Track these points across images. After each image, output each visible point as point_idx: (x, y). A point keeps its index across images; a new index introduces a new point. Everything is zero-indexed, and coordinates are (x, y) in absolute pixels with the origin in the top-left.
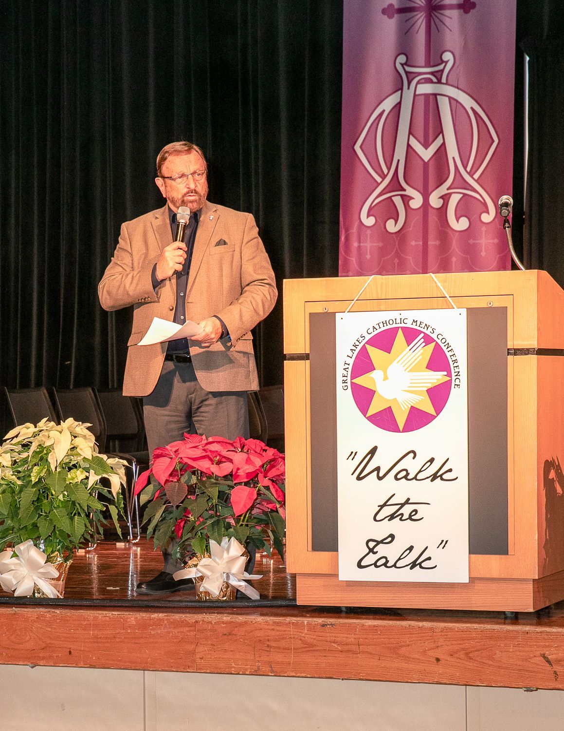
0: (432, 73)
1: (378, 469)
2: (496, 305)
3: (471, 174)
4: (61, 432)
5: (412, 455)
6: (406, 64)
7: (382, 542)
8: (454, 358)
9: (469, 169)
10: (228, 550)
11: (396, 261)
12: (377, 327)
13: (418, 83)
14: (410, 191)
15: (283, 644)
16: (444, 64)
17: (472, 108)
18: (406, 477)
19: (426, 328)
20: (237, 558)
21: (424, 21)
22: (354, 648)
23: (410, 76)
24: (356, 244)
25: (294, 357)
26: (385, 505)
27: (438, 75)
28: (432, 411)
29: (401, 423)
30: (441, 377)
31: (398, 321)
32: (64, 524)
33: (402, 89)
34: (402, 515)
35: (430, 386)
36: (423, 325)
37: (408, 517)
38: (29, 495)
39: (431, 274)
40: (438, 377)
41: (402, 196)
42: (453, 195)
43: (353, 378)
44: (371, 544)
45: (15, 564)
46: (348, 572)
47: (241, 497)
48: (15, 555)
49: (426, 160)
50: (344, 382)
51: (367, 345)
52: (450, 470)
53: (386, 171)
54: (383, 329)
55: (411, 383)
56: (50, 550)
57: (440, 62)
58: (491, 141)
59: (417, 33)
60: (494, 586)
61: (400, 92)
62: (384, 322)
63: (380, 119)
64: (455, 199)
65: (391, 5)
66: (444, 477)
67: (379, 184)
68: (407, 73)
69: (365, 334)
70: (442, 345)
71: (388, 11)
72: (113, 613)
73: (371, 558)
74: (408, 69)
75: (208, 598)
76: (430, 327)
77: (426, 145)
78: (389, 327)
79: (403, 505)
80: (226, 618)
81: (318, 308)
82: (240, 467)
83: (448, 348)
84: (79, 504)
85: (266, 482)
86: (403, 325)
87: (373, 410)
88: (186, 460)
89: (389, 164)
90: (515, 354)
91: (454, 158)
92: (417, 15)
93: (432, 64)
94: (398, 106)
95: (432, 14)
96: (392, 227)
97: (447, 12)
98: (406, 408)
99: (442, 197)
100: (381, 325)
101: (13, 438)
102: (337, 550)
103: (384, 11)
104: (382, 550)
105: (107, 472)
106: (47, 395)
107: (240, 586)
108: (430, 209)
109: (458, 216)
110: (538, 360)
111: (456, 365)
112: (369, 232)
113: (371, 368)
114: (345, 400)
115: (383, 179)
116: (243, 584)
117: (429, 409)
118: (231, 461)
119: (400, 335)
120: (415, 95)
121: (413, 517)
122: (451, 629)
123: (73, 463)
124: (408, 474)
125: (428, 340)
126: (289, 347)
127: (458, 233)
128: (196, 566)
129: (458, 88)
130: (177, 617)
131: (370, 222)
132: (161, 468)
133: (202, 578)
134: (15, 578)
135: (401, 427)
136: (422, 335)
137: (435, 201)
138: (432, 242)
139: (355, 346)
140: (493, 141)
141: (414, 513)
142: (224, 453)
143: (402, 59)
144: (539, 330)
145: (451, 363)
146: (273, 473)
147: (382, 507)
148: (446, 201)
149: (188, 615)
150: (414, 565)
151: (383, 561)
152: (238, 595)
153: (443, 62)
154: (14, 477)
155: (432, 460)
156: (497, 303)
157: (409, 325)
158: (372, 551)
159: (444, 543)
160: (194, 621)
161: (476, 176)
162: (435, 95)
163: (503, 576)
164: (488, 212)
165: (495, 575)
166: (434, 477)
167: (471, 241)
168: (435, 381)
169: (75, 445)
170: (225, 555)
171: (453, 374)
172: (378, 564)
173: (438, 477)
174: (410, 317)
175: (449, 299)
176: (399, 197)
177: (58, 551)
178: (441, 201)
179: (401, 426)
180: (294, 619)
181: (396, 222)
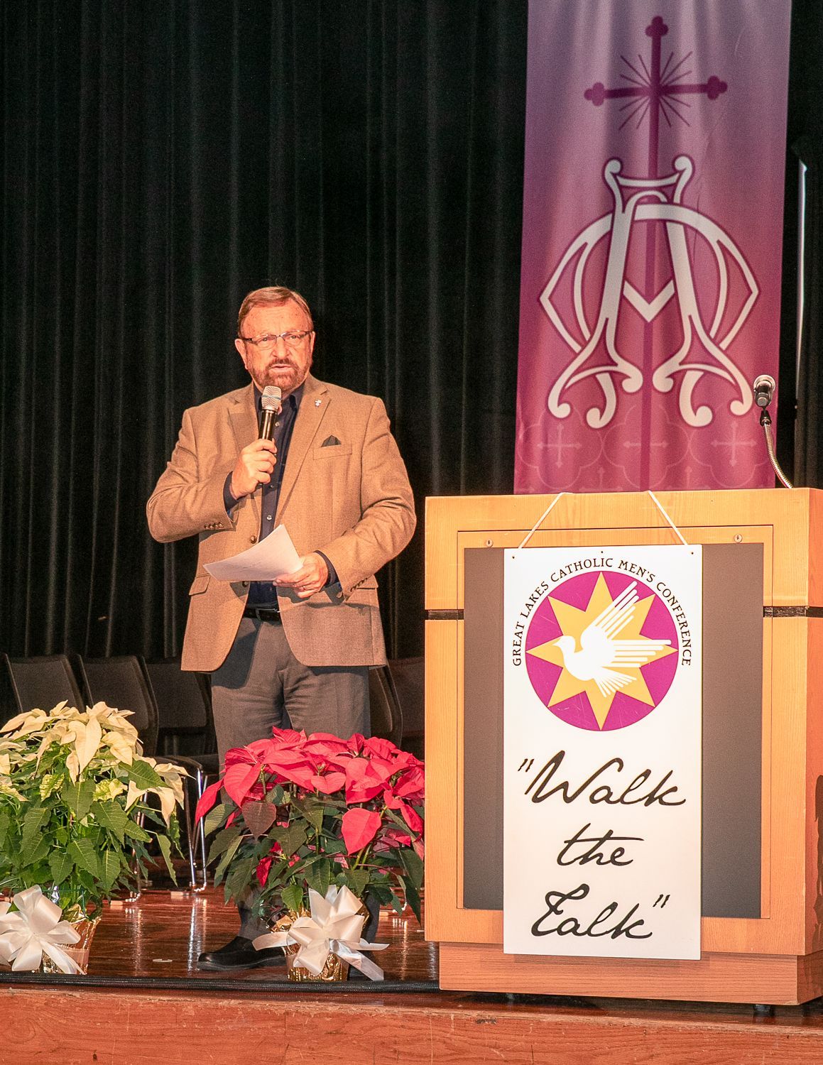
0: (660, 189)
1: (565, 786)
2: (747, 540)
3: (716, 342)
4: (86, 724)
5: (616, 765)
6: (621, 174)
7: (569, 896)
8: (682, 620)
9: (713, 334)
10: (336, 905)
11: (601, 471)
12: (567, 571)
13: (638, 203)
14: (623, 366)
15: (418, 1048)
16: (677, 175)
17: (719, 242)
18: (607, 799)
19: (640, 573)
20: (350, 917)
21: (649, 110)
22: (525, 1056)
23: (627, 193)
24: (540, 445)
25: (439, 615)
26: (575, 840)
27: (669, 191)
28: (648, 700)
29: (601, 716)
30: (661, 648)
31: (599, 562)
32: (89, 862)
33: (613, 212)
34: (601, 855)
35: (645, 661)
36: (636, 569)
37: (609, 859)
38: (36, 817)
39: (650, 492)
40: (657, 648)
41: (612, 373)
42: (689, 373)
43: (528, 647)
44: (554, 900)
45: (14, 922)
46: (517, 941)
47: (357, 825)
48: (14, 909)
49: (649, 320)
50: (516, 653)
51: (550, 598)
52: (674, 789)
53: (587, 335)
54: (575, 574)
55: (616, 657)
56: (66, 901)
57: (671, 171)
58: (747, 292)
59: (637, 128)
60: (739, 965)
61: (611, 216)
62: (578, 564)
63: (580, 256)
64: (691, 379)
65: (599, 86)
66: (665, 799)
67: (577, 355)
68: (621, 187)
69: (549, 582)
70: (665, 600)
71: (594, 94)
72: (162, 998)
73: (553, 921)
74: (623, 182)
75: (305, 977)
76: (646, 573)
77: (649, 298)
78: (585, 571)
79: (602, 841)
80: (332, 1008)
81: (479, 542)
82: (356, 779)
83: (673, 604)
84: (112, 833)
85: (396, 802)
86: (605, 568)
87: (558, 696)
88: (274, 768)
89: (591, 323)
90: (775, 615)
91: (690, 317)
92: (637, 101)
93: (659, 175)
94: (607, 238)
95: (661, 100)
96: (595, 419)
97: (684, 97)
98: (609, 693)
99: (671, 376)
100: (573, 568)
101: (13, 731)
102: (501, 906)
103: (588, 95)
104: (569, 908)
105: (154, 785)
106: (69, 666)
107: (355, 960)
108: (653, 394)
109: (695, 406)
110: (810, 624)
111: (685, 629)
112: (560, 427)
113: (556, 632)
114: (516, 681)
115: (584, 347)
116: (359, 956)
117: (644, 695)
118: (342, 770)
119: (601, 586)
120: (633, 222)
121: (617, 860)
122: (673, 1030)
123: (103, 770)
124: (610, 794)
125: (643, 591)
126: (432, 601)
127: (695, 430)
128: (287, 928)
129: (698, 211)
130: (257, 1005)
131: (562, 411)
132: (237, 779)
133: (296, 948)
134: (14, 943)
135: (601, 724)
136: (634, 584)
137: (661, 381)
138: (657, 444)
139: (533, 599)
140: (750, 292)
141: (619, 853)
142: (333, 758)
143: (614, 166)
144: (811, 578)
145: (678, 627)
146: (406, 790)
147: (570, 843)
148: (678, 382)
149: (274, 1003)
150: (617, 931)
151: (572, 924)
152: (350, 974)
153: (676, 171)
154: (14, 790)
155: (647, 774)
156: (748, 537)
157: (615, 569)
158: (553, 909)
159: (663, 900)
160: (284, 1011)
161: (724, 345)
162: (664, 222)
163: (752, 951)
164: (741, 401)
165: (741, 949)
166: (650, 799)
167: (715, 443)
168: (654, 654)
169: (108, 743)
170: (333, 913)
171: (681, 644)
172: (564, 929)
173: (656, 799)
174: (616, 557)
175: (676, 529)
176: (607, 375)
177: (80, 903)
178: (671, 381)
179: (601, 721)
180: (435, 1012)
181: (602, 412)
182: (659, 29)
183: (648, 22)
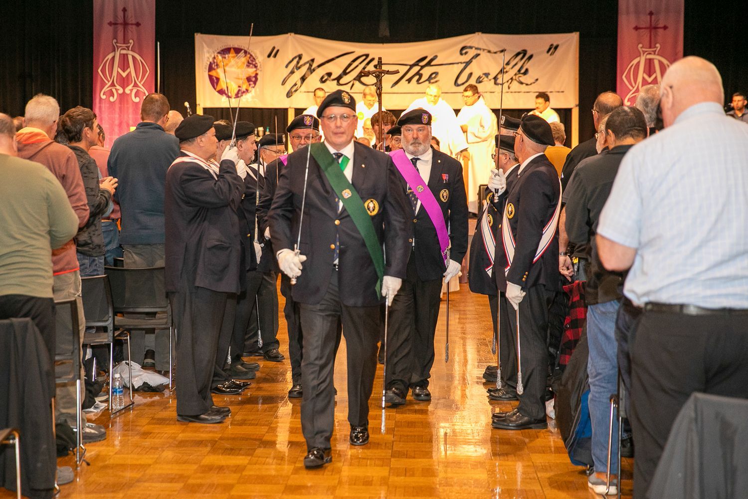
0: (126, 47)
3: (140, 82)
13: (121, 50)
14: (118, 87)
16: (130, 44)
17: (140, 60)
21: (122, 28)
24: (99, 105)
27: (128, 47)
33: (115, 51)
41: (115, 89)
42: (134, 90)
49: (124, 77)
53: (109, 79)
59: (120, 32)
63: (107, 61)
65: (110, 22)
67: (107, 84)
68: (117, 46)
71: (110, 24)
74: (117, 44)
77: (124, 71)
89: (111, 77)
91: (134, 77)
92: (120, 26)
93: (125, 43)
94: (114, 57)
95: (125, 26)
97: (131, 26)
99: (130, 90)
103: (108, 24)
108: (125, 94)
109: (136, 97)
115: (109, 82)
120: (120, 54)
127: (135, 103)
129: (135, 52)
131: (104, 97)
137: (127, 91)
138: (126, 106)
140: (148, 72)
143: (115, 41)
148: (131, 92)
161: (142, 83)
162: (127, 54)
181: (113, 97)
182: (124, 10)
183: (122, 8)
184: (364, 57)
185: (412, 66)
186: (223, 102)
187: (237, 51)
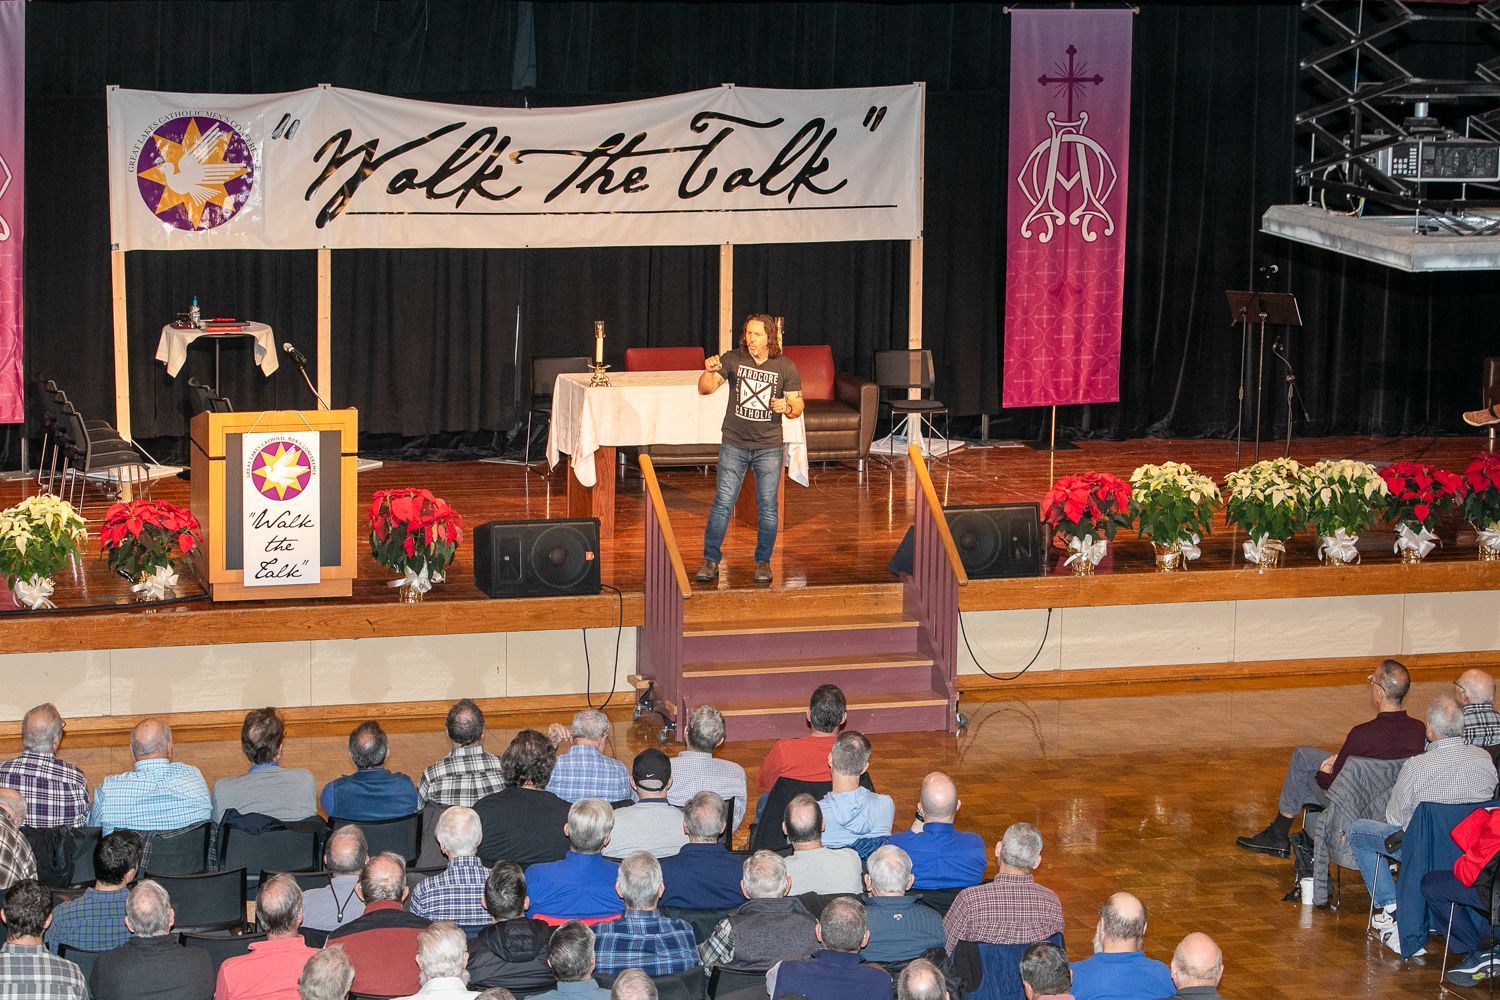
1: (268, 522)
5: (288, 513)
7: (270, 563)
10: (167, 572)
12: (268, 442)
15: (218, 626)
18: (284, 526)
20: (173, 577)
22: (261, 625)
25: (215, 459)
26: (272, 542)
28: (300, 489)
29: (282, 495)
30: (305, 470)
31: (280, 438)
34: (282, 547)
35: (298, 475)
36: (293, 440)
37: (285, 548)
40: (303, 469)
43: (253, 470)
44: (264, 565)
46: (249, 580)
50: (248, 473)
51: (262, 452)
52: (310, 521)
55: (287, 473)
60: (332, 584)
62: (272, 439)
66: (307, 525)
69: (260, 446)
70: (305, 452)
73: (264, 572)
76: (296, 442)
79: (282, 542)
81: (231, 431)
83: (309, 453)
87: (265, 489)
90: (345, 456)
98: (285, 487)
102: (242, 568)
104: (270, 568)
111: (313, 462)
113: (264, 465)
114: (248, 484)
117: (297, 486)
119: (281, 447)
121: (288, 548)
124: (285, 524)
125: (297, 449)
126: (212, 453)
128: (145, 583)
133: (149, 590)
136: (293, 446)
141: (289, 546)
145: (310, 462)
147: (270, 543)
150: (289, 575)
151: (271, 574)
155: (299, 516)
156: (335, 428)
157: (286, 440)
158: (264, 568)
159: (306, 562)
163: (338, 577)
165: (333, 577)
166: (301, 525)
168: (302, 472)
172: (268, 576)
173: (303, 525)
174: (286, 437)
175: (309, 425)
179: (282, 497)
180: (225, 611)
184: (487, 136)
185: (590, 157)
186: (168, 238)
187: (204, 124)
